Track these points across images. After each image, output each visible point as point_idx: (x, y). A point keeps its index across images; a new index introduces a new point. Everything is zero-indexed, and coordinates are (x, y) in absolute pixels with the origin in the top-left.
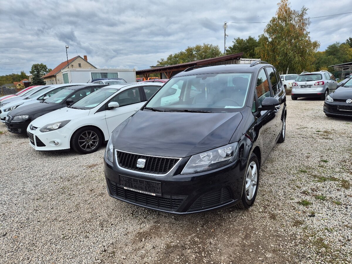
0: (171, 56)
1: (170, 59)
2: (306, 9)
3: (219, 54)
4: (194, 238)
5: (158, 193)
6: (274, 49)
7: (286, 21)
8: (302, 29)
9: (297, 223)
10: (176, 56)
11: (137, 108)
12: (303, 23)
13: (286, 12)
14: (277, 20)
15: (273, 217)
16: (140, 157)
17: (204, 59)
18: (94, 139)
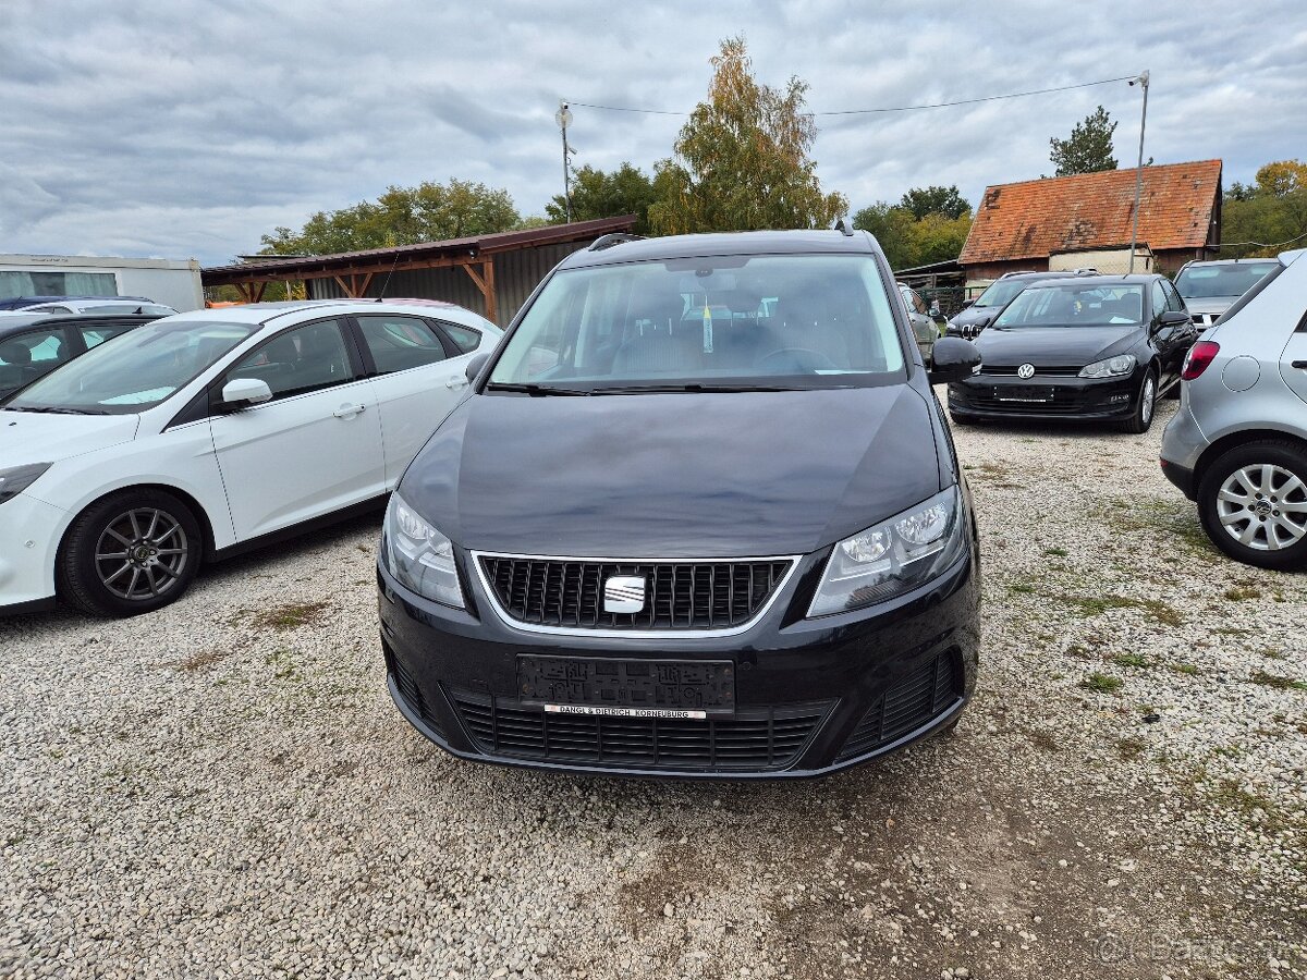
0: (319, 219)
1: (317, 233)
2: (803, 85)
3: (513, 222)
4: (849, 863)
5: (718, 704)
6: (712, 212)
7: (740, 120)
8: (792, 152)
9: (1130, 749)
10: (343, 222)
11: (342, 406)
12: (796, 132)
13: (740, 92)
14: (712, 113)
15: (1044, 742)
16: (611, 570)
17: (458, 235)
18: (167, 544)
